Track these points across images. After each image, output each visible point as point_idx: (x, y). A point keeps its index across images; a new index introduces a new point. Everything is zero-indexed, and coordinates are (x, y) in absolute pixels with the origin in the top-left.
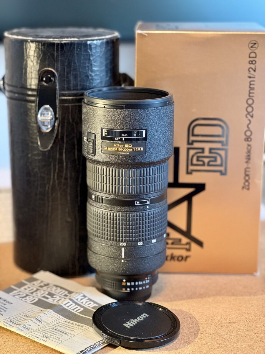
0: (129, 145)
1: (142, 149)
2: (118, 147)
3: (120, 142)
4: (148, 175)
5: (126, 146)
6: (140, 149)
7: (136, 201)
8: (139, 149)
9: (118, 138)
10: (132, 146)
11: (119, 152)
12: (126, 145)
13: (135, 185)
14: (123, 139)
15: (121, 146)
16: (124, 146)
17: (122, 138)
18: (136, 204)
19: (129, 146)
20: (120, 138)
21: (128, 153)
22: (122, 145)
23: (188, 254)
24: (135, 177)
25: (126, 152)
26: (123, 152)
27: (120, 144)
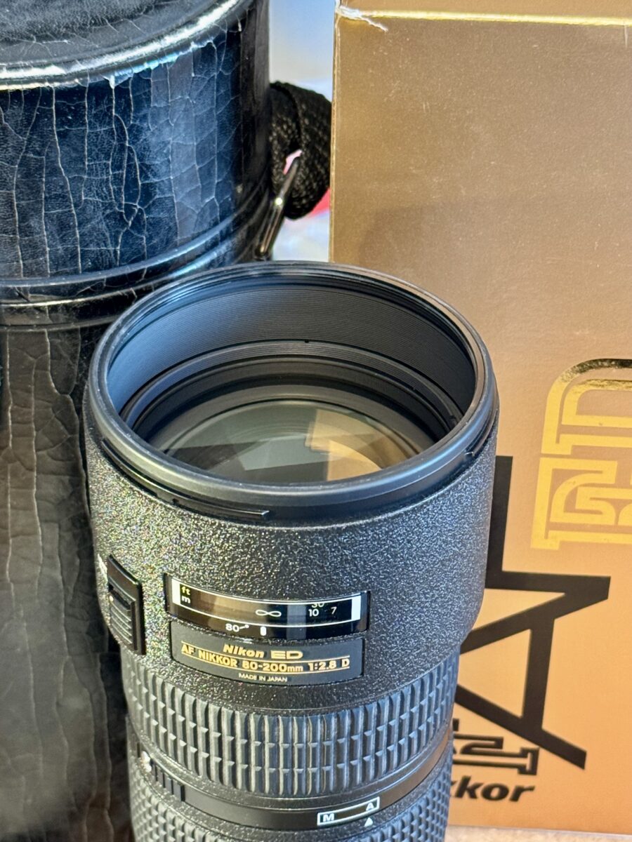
0: (289, 653)
1: (346, 661)
2: (241, 656)
3: (247, 641)
4: (373, 723)
5: (273, 657)
6: (339, 663)
7: (319, 815)
8: (333, 664)
9: (240, 625)
10: (301, 655)
11: (243, 672)
12: (275, 654)
13: (314, 766)
14: (263, 632)
15: (251, 653)
16: (267, 656)
17: (260, 627)
18: (322, 821)
19: (289, 657)
20: (247, 627)
21: (286, 680)
22: (258, 652)
23: (526, 781)
24: (314, 741)
25: (274, 676)
26: (263, 675)
27: (246, 647)
